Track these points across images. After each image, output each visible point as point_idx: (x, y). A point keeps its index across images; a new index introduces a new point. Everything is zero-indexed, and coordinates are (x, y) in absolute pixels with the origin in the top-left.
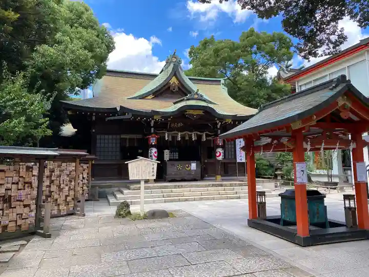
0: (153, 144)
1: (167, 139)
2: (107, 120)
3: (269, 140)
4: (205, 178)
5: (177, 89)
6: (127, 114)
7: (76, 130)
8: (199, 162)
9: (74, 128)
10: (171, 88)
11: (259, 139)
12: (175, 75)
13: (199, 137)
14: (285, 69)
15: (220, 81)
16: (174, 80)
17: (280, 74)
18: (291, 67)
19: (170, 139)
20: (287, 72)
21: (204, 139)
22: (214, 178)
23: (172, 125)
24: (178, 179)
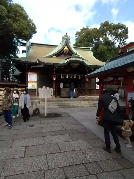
0: (55, 80)
1: (61, 78)
2: (31, 68)
3: (112, 78)
4: (80, 96)
5: (67, 52)
6: (41, 65)
7: (21, 72)
8: (77, 89)
9: (20, 72)
10: (65, 52)
11: (106, 78)
12: (67, 45)
13: (77, 77)
14: (122, 43)
15: (89, 49)
16: (66, 48)
17: (119, 46)
18: (125, 43)
19: (63, 78)
20: (123, 45)
21: (80, 78)
22: (84, 96)
23: (65, 71)
24: (66, 97)
